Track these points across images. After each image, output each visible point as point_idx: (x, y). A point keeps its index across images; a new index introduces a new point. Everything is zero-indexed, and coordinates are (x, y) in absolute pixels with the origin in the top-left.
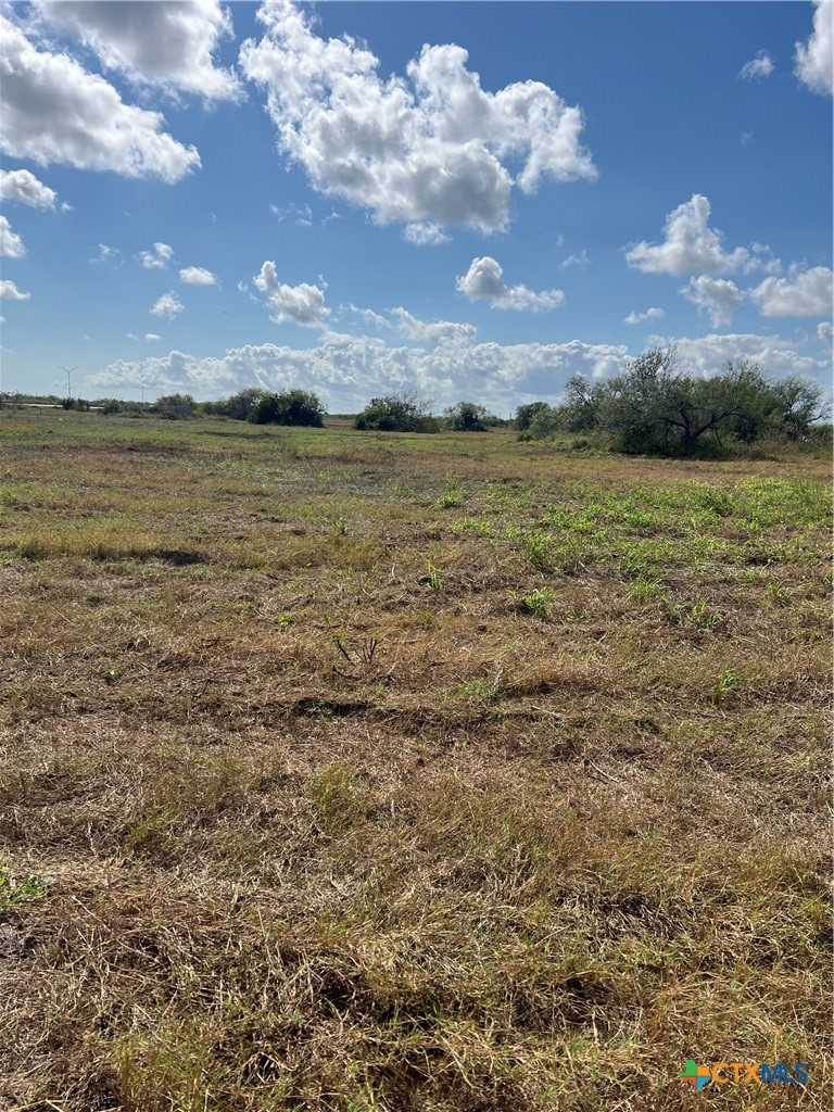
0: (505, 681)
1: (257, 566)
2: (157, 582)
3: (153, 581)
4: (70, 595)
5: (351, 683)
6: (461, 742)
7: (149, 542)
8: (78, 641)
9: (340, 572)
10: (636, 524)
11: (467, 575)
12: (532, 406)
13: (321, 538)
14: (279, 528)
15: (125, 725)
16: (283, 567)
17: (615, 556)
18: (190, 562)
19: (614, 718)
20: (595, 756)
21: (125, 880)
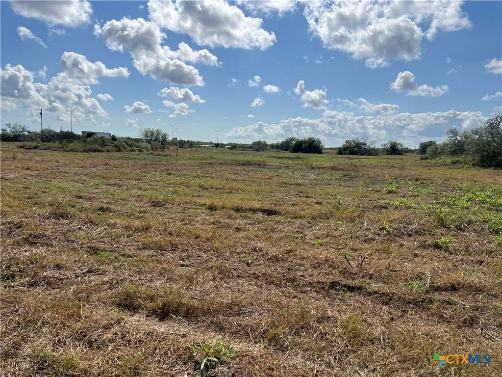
0: (433, 283)
1: (301, 217)
2: (261, 222)
3: (260, 222)
4: (229, 226)
5: (352, 276)
6: (412, 311)
7: (256, 205)
8: (235, 246)
9: (340, 222)
10: (494, 204)
11: (404, 227)
12: (427, 143)
13: (329, 206)
14: (310, 200)
15: (256, 285)
16: (313, 218)
17: (484, 221)
18: (273, 214)
19: (495, 308)
20: (486, 326)
21: (266, 354)
